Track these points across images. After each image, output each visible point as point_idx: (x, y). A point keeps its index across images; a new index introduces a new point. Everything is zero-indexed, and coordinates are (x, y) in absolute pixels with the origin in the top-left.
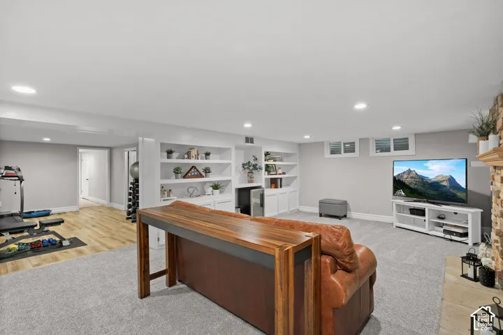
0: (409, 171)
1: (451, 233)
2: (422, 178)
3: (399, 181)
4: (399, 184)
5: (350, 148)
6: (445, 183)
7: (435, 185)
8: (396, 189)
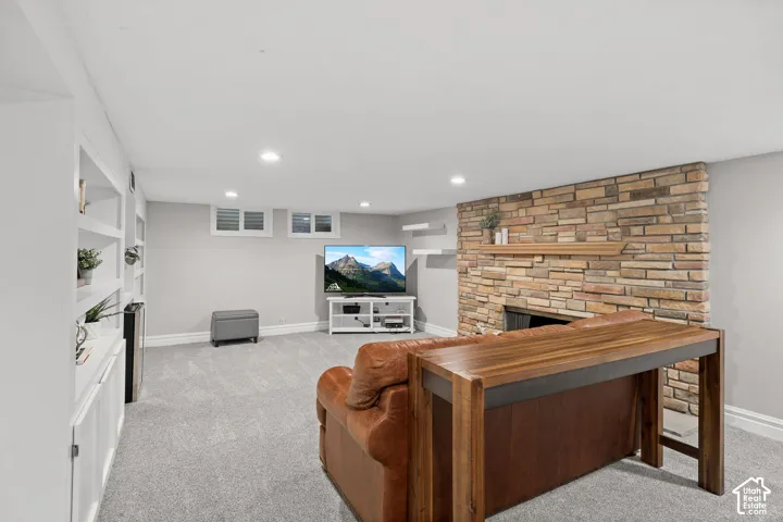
0: (347, 258)
1: (392, 325)
2: (362, 267)
3: (333, 271)
4: (332, 276)
5: (254, 222)
6: (386, 272)
7: (377, 275)
8: (328, 282)
